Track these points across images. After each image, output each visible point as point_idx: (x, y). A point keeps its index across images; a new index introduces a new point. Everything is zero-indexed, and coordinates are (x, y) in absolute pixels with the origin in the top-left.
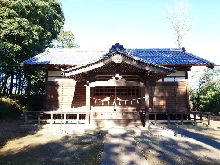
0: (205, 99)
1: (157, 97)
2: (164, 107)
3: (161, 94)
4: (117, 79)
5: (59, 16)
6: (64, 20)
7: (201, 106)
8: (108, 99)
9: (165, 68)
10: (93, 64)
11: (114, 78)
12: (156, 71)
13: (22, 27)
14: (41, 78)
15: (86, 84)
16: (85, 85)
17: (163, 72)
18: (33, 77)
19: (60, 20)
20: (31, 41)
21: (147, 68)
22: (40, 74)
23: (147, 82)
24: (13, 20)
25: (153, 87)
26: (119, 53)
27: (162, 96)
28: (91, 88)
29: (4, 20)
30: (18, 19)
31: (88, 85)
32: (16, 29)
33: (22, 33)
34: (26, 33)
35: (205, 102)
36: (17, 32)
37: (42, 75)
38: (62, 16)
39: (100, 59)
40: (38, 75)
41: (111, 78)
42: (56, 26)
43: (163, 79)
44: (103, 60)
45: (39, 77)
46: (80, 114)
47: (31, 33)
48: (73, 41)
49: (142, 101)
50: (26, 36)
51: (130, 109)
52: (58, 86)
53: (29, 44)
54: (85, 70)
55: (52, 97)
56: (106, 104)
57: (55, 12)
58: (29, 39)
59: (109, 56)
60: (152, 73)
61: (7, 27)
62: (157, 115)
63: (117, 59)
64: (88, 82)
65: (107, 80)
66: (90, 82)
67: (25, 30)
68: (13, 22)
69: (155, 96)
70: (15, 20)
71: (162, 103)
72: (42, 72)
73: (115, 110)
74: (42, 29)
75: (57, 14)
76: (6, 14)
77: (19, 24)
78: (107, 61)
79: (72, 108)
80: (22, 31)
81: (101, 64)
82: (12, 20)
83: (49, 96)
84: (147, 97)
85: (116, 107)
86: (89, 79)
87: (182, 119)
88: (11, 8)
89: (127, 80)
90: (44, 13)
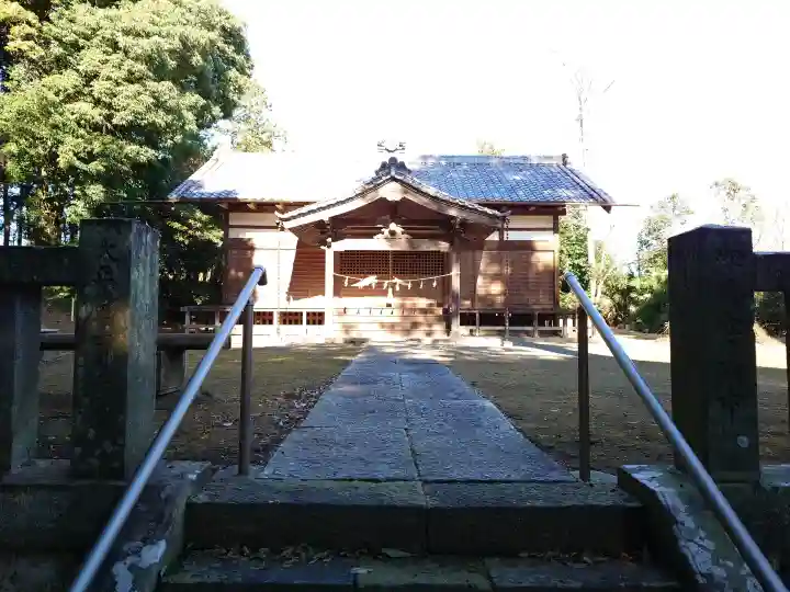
0: (643, 290)
1: (485, 276)
2: (500, 299)
3: (494, 269)
4: (393, 233)
5: (239, 58)
6: (251, 67)
7: (633, 309)
8: (371, 280)
9: (489, 211)
10: (343, 202)
11: (386, 231)
12: (472, 218)
13: (159, 104)
14: (197, 229)
15: (325, 243)
16: (322, 247)
17: (485, 220)
18: (177, 225)
19: (242, 71)
20: (178, 138)
21: (453, 212)
22: (195, 220)
23: (457, 240)
24: (142, 89)
25: (477, 253)
26: (396, 180)
27: (496, 275)
28: (337, 254)
29: (121, 88)
30: (152, 85)
31: (329, 247)
32: (149, 109)
33: (161, 119)
34: (170, 117)
35: (641, 298)
36: (151, 117)
37: (200, 220)
38: (248, 58)
39: (358, 192)
40: (190, 221)
41: (379, 231)
42: (232, 88)
43: (501, 235)
44: (362, 194)
45: (190, 227)
46: (308, 314)
47: (181, 117)
48: (265, 113)
49: (447, 283)
50: (168, 125)
51: (422, 303)
52: (252, 248)
53: (175, 143)
54: (325, 216)
55: (241, 274)
56: (367, 291)
57: (230, 50)
58: (174, 132)
59: (374, 184)
60: (464, 223)
61: (128, 105)
62: (480, 314)
63: (392, 192)
64: (329, 240)
65: (370, 236)
66: (333, 241)
67: (169, 111)
68: (139, 94)
69: (482, 274)
70: (145, 86)
71: (496, 288)
72: (198, 214)
73: (389, 305)
74: (202, 102)
75: (235, 55)
76: (123, 74)
77: (154, 98)
78: (371, 197)
79: (288, 300)
80: (161, 113)
81: (359, 203)
82: (136, 87)
83: (233, 272)
84: (455, 273)
85: (390, 298)
86: (330, 233)
87: (536, 323)
88: (136, 59)
89: (414, 236)
90: (205, 60)
